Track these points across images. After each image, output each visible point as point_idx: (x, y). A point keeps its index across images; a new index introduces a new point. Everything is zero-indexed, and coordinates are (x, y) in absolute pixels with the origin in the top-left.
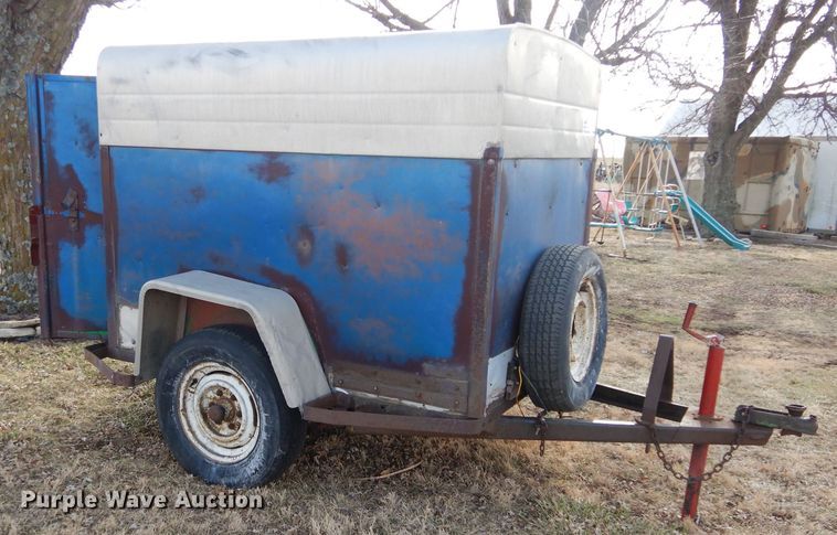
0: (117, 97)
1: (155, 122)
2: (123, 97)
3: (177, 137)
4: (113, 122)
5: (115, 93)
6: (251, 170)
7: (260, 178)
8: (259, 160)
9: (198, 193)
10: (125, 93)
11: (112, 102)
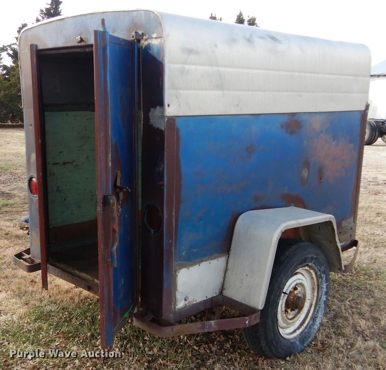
0: (187, 67)
1: (220, 92)
2: (193, 67)
3: (238, 105)
4: (182, 92)
5: (185, 63)
6: (282, 126)
7: (287, 132)
8: (286, 119)
9: (250, 150)
10: (195, 64)
11: (182, 72)
